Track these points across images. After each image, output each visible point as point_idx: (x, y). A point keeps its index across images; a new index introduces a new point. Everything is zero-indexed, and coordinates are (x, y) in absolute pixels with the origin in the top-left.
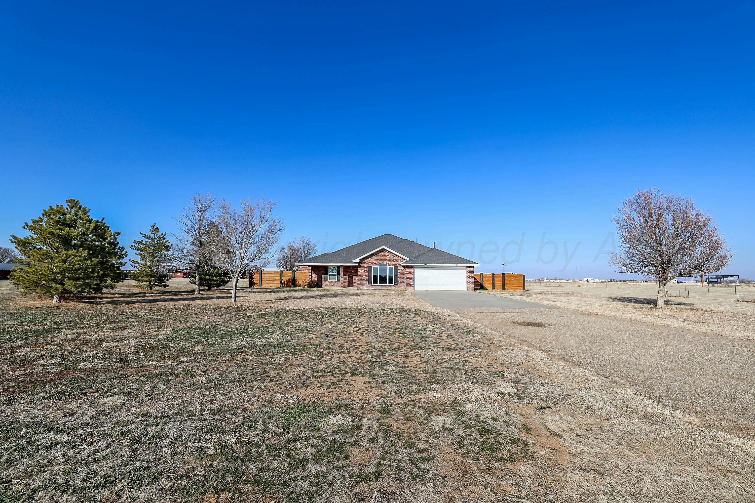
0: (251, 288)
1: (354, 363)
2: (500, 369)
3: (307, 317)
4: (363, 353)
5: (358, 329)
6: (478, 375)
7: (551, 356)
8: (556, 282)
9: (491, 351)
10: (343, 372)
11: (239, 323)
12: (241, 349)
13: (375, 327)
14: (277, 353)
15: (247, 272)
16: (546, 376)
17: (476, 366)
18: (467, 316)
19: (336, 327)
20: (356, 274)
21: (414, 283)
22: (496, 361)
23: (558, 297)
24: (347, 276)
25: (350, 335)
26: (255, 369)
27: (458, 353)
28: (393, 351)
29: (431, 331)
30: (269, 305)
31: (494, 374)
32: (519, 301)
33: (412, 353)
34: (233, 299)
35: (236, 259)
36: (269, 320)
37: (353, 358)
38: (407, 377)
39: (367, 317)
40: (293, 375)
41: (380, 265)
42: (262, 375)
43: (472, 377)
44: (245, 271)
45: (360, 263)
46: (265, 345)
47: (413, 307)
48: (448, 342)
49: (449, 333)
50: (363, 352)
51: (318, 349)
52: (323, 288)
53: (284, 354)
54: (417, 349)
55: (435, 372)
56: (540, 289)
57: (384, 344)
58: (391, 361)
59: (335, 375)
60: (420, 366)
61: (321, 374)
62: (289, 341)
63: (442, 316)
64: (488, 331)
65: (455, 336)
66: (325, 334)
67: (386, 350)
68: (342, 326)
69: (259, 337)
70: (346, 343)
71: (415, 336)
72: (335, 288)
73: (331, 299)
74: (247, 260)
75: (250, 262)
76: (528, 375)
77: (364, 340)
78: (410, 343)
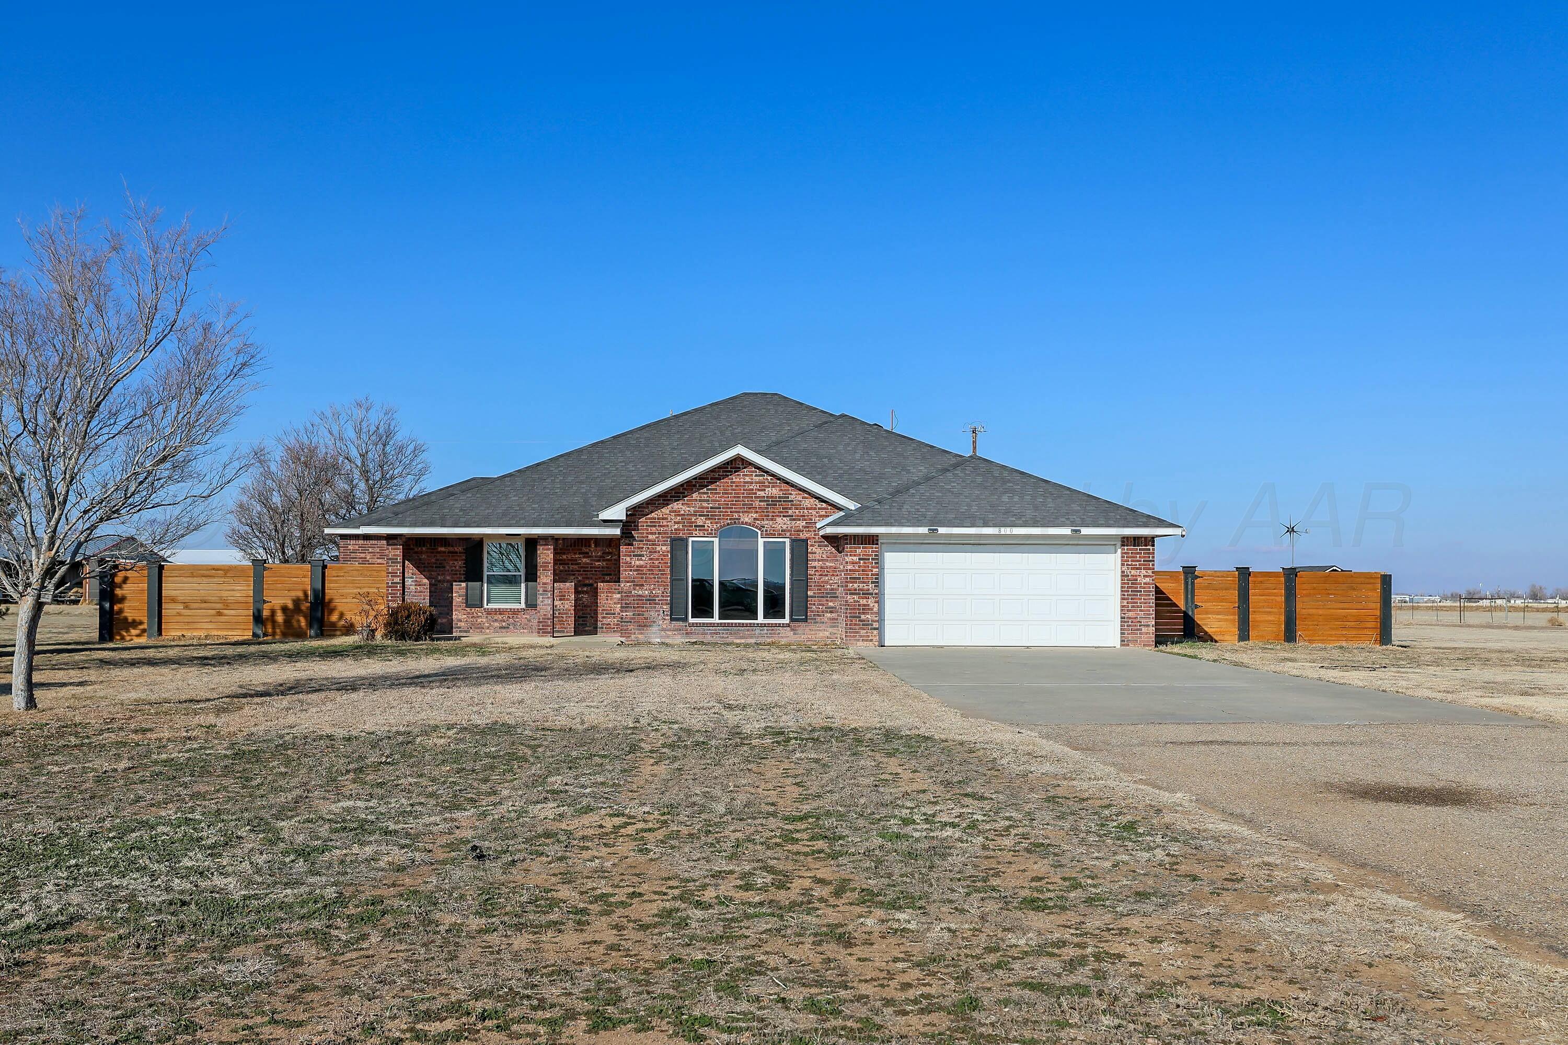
0: (111, 645)
1: (606, 971)
2: (1263, 991)
3: (387, 773)
4: (644, 927)
5: (624, 819)
6: (1165, 1017)
7: (1506, 938)
8: (1538, 610)
9: (1226, 911)
10: (556, 1013)
11: (49, 811)
12: (64, 926)
13: (703, 809)
14: (239, 938)
15: (87, 569)
16: (1478, 1025)
17: (1156, 978)
18: (1120, 760)
19: (521, 813)
20: (613, 574)
21: (881, 613)
22: (1246, 957)
23: (1544, 677)
24: (570, 586)
25: (587, 848)
26: (133, 1014)
27: (1074, 918)
28: (781, 917)
29: (953, 825)
30: (201, 719)
31: (1239, 1014)
32: (1361, 694)
33: (869, 922)
34: (17, 699)
35: (29, 506)
36: (202, 788)
37: (601, 949)
38: (843, 1028)
39: (663, 770)
40: (320, 1034)
41: (723, 534)
42: (169, 1038)
43: (1140, 1028)
44: (76, 567)
45: (629, 525)
46: (184, 903)
47: (875, 722)
48: (1030, 874)
49: (1038, 834)
50: (648, 920)
51: (437, 915)
52: (459, 638)
53: (275, 941)
54: (894, 906)
55: (974, 1004)
56: (1463, 639)
57: (740, 887)
58: (773, 961)
59: (515, 1027)
60: (906, 978)
61: (450, 1024)
62: (299, 883)
63: (1004, 761)
64: (1217, 825)
65: (1066, 847)
66: (469, 846)
67: (751, 911)
68: (549, 810)
69: (156, 866)
70: (570, 882)
71: (881, 847)
72: (513, 639)
73: (498, 688)
74: (86, 512)
75: (101, 520)
76: (1392, 1018)
77: (652, 871)
78: (861, 881)
